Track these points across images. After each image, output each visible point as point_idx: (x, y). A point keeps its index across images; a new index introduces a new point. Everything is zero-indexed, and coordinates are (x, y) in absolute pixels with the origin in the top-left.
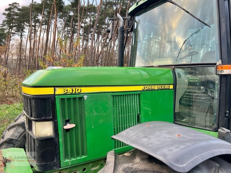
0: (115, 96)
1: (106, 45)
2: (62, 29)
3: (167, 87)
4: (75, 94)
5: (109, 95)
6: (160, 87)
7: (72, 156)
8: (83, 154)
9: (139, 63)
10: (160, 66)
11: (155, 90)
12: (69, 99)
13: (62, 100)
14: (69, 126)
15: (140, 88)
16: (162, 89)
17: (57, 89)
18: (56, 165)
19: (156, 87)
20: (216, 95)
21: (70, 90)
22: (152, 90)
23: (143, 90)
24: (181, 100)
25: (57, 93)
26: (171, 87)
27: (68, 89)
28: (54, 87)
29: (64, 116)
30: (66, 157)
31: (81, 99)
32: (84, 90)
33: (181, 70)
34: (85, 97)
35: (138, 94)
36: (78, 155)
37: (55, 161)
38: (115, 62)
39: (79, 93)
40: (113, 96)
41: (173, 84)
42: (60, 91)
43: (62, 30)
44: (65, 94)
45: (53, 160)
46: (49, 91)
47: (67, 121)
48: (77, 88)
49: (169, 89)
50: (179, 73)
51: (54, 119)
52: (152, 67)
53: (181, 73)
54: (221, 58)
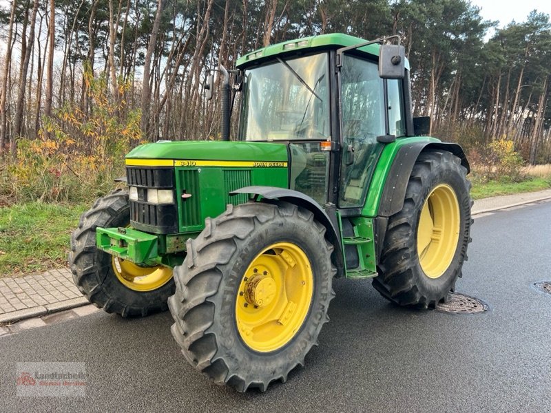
0: (227, 170)
1: (178, 81)
2: (61, 34)
3: (280, 164)
4: (191, 167)
5: (221, 169)
6: (272, 164)
7: (189, 224)
8: (198, 224)
9: (253, 132)
10: (274, 141)
11: (267, 167)
12: (185, 171)
13: (180, 171)
14: (185, 196)
15: (251, 164)
16: (274, 167)
17: (176, 161)
18: (175, 230)
19: (268, 164)
20: (327, 173)
21: (186, 163)
22: (264, 167)
23: (254, 167)
24: (297, 179)
25: (176, 165)
26: (286, 165)
27: (185, 161)
28: (174, 159)
29: (181, 187)
30: (184, 224)
31: (196, 171)
32: (199, 163)
33: (297, 146)
34: (199, 169)
35: (249, 170)
36: (193, 224)
37: (175, 225)
38: (201, 122)
39: (194, 166)
40: (225, 171)
41: (288, 162)
42: (178, 163)
43: (63, 38)
44: (182, 167)
45: (173, 224)
46: (169, 163)
47: (184, 192)
48: (192, 161)
49: (283, 167)
50: (294, 150)
51: (174, 189)
52: (266, 141)
53: (298, 150)
54: (331, 135)
